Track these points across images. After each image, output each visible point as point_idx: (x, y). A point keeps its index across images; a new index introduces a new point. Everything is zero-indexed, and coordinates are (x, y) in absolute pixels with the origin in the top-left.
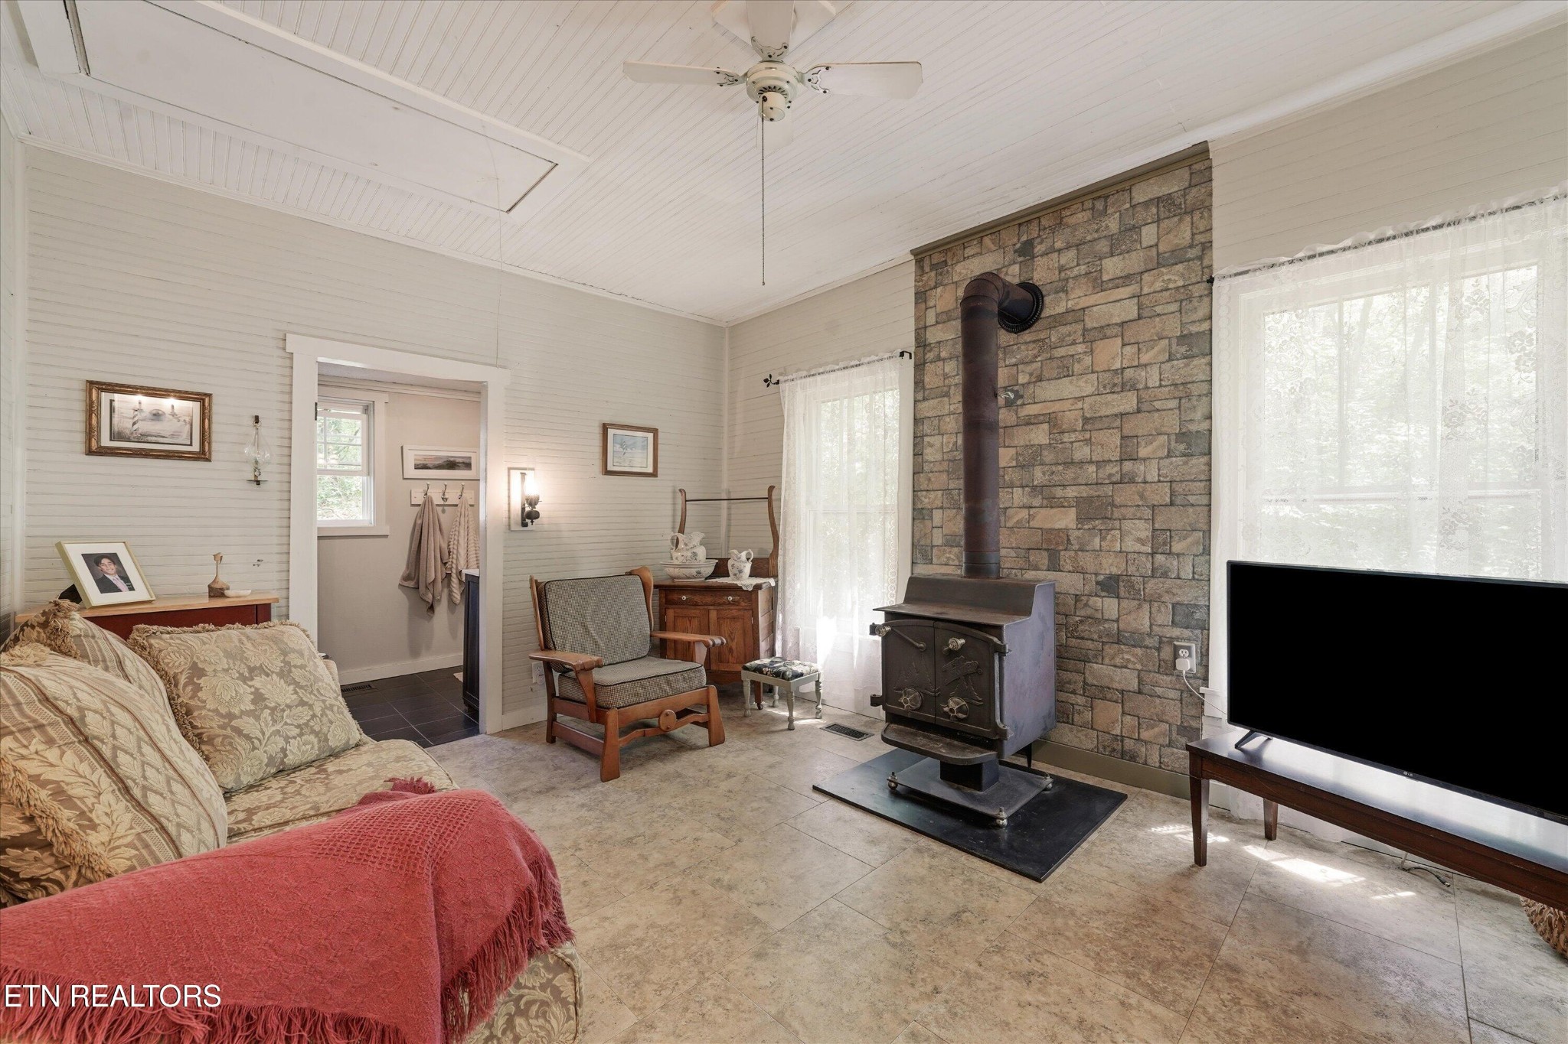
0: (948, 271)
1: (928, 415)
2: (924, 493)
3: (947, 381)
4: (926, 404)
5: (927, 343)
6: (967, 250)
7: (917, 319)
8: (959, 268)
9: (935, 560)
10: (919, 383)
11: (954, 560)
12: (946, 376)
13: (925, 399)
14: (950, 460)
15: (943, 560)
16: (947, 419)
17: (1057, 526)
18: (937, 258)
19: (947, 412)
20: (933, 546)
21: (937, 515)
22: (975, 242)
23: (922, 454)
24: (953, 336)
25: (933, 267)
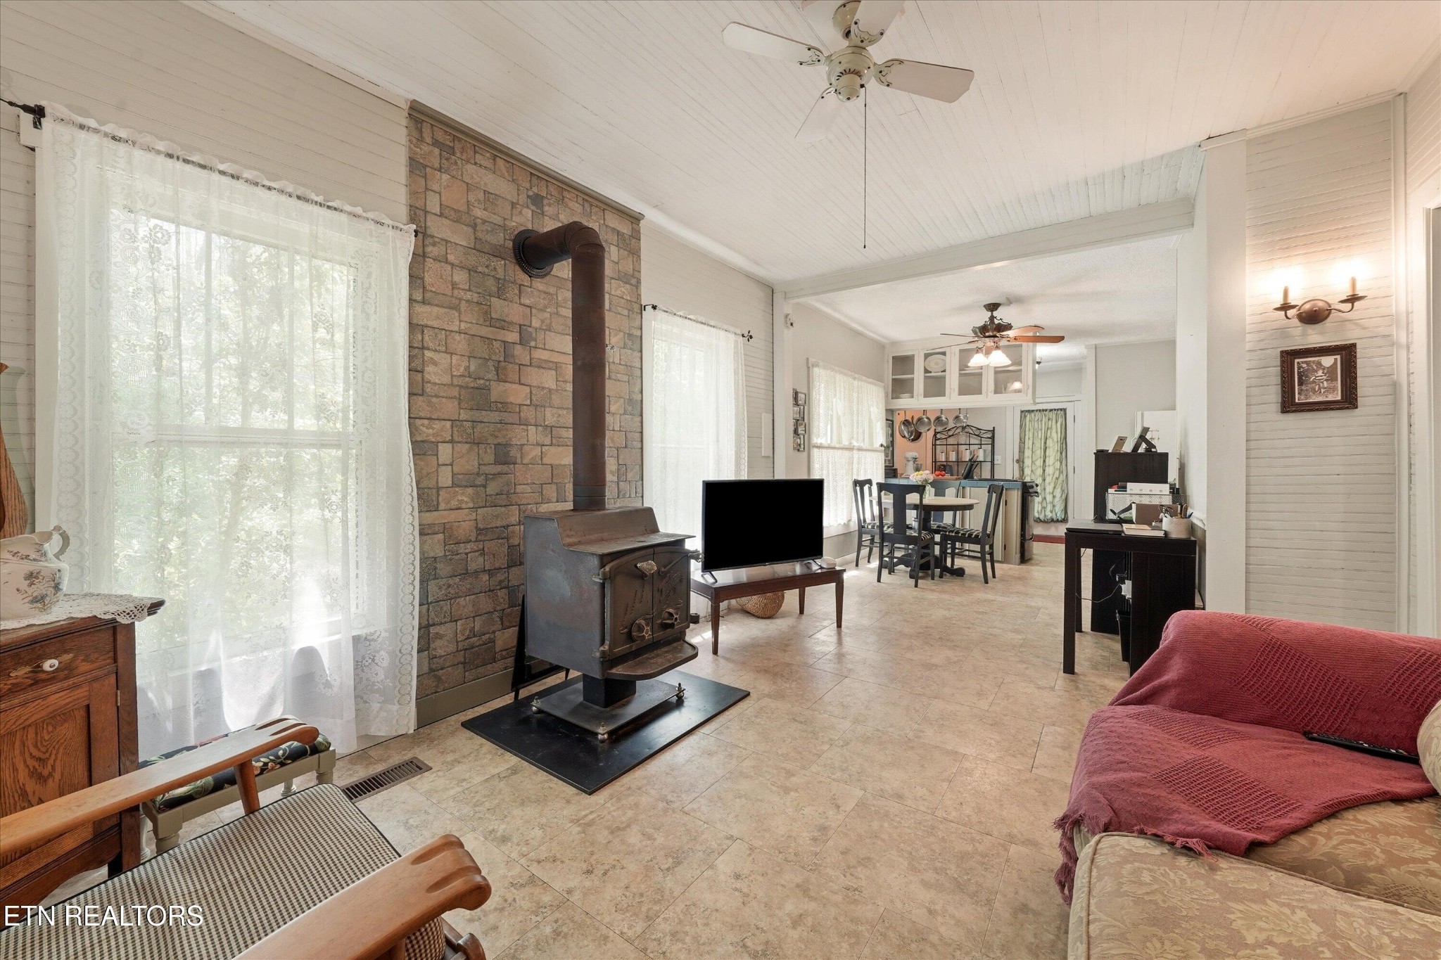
0: (456, 163)
1: (429, 323)
2: (426, 422)
3: (456, 292)
4: (427, 308)
5: (429, 232)
6: (477, 156)
7: (413, 194)
8: (470, 168)
9: (442, 506)
10: (415, 278)
11: (467, 503)
12: (454, 286)
13: (424, 302)
14: (461, 387)
15: (454, 503)
16: (457, 337)
17: (563, 463)
18: (440, 136)
19: (456, 329)
20: (438, 489)
21: (445, 451)
22: (488, 155)
23: (422, 372)
24: (464, 243)
25: (436, 143)
